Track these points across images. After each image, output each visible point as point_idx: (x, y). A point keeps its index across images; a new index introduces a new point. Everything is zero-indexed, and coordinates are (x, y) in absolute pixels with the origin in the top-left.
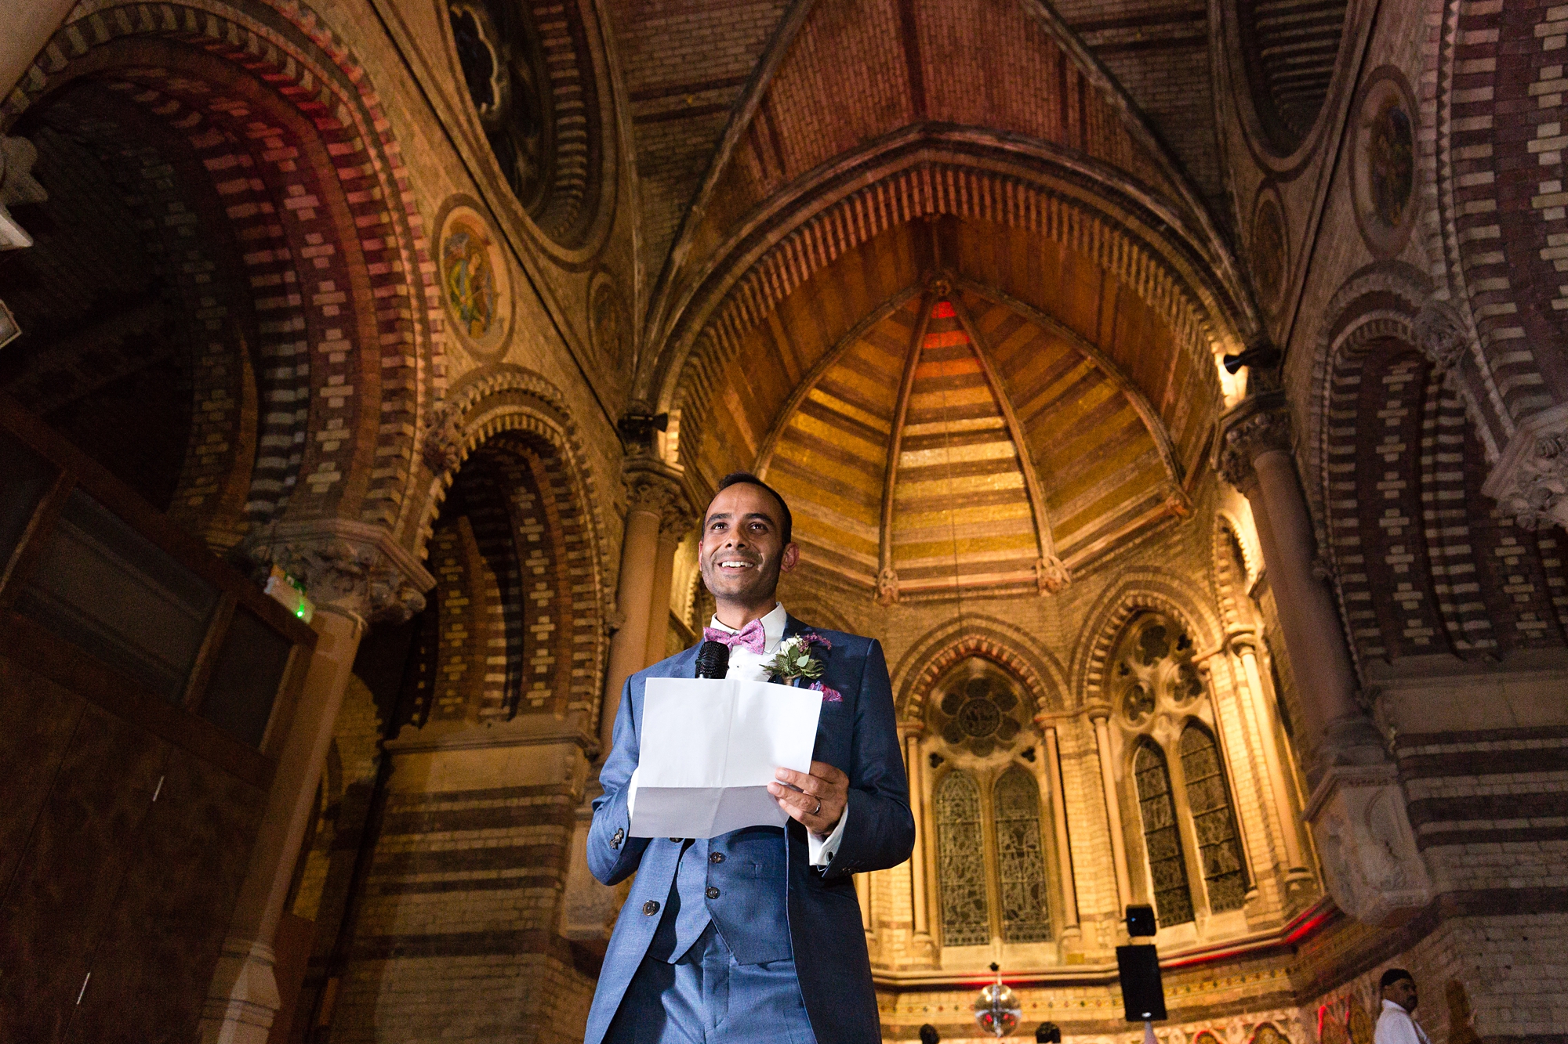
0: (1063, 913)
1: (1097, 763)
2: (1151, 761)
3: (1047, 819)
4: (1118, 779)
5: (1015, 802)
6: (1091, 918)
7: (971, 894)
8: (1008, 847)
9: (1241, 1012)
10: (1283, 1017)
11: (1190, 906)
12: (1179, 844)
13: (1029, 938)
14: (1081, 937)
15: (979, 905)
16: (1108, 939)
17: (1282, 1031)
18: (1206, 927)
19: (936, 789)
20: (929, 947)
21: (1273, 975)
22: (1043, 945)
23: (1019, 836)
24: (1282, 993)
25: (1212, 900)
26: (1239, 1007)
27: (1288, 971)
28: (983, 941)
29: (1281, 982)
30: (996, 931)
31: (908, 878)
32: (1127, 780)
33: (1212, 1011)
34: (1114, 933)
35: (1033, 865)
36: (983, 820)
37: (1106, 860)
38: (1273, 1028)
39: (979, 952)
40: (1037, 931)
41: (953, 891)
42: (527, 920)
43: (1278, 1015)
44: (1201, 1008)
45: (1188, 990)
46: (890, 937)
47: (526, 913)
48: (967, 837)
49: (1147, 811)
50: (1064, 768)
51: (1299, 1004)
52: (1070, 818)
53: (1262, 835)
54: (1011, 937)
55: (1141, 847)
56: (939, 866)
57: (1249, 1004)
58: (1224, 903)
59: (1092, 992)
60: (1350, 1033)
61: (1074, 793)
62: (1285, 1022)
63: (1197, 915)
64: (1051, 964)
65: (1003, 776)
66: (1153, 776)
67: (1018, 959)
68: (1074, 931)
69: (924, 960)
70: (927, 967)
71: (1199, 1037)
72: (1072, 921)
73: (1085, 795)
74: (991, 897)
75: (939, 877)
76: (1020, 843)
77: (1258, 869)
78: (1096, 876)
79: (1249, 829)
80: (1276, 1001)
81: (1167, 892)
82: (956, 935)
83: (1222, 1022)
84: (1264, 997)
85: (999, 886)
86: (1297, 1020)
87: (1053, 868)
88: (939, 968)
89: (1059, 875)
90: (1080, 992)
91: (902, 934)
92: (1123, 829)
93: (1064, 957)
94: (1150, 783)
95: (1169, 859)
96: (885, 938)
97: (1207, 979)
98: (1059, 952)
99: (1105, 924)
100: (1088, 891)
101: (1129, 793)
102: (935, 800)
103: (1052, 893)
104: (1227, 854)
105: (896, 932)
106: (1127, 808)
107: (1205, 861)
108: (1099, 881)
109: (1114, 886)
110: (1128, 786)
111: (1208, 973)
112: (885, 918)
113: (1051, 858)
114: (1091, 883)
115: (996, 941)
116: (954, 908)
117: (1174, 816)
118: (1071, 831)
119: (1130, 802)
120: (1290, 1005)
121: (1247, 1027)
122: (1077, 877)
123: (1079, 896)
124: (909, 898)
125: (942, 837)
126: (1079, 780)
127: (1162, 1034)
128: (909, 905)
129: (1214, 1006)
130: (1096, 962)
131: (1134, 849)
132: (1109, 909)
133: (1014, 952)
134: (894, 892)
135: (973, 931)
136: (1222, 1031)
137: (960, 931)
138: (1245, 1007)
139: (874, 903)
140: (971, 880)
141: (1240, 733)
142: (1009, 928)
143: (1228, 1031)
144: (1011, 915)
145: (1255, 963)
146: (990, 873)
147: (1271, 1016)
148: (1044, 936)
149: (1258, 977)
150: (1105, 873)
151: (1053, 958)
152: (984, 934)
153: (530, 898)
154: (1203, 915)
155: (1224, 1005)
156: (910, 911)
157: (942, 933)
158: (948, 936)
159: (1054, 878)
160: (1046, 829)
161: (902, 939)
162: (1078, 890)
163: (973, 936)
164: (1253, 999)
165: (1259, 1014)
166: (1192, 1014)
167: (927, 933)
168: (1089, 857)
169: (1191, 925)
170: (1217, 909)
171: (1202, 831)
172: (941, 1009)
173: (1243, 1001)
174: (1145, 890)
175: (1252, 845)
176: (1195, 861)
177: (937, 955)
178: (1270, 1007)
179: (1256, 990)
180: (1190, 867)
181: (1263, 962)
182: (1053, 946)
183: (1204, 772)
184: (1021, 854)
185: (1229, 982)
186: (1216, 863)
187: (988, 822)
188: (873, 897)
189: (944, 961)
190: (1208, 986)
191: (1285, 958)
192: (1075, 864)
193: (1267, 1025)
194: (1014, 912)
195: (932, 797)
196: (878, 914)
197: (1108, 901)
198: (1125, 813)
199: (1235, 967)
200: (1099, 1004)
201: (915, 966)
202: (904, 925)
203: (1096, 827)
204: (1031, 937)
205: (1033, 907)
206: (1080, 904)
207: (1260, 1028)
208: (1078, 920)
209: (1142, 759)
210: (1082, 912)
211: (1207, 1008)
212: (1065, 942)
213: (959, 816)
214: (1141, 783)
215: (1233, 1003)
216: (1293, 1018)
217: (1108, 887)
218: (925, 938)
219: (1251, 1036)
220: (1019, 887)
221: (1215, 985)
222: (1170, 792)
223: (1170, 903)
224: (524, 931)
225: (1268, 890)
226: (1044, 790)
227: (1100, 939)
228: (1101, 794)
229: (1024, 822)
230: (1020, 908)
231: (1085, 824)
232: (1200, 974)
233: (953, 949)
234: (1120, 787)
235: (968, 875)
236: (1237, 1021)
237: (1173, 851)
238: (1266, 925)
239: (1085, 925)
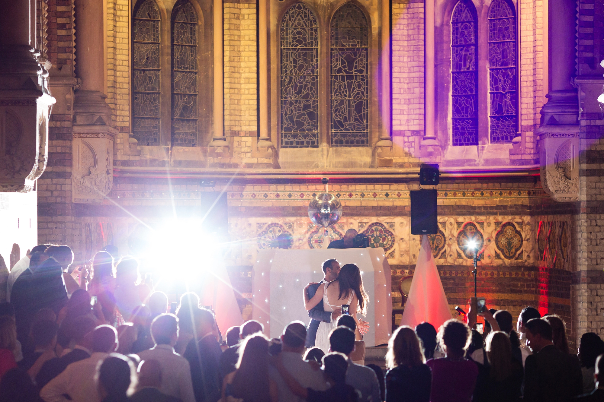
0: (380, 126)
1: (422, 10)
2: (466, 15)
3: (375, 50)
4: (438, 24)
5: (348, 33)
6: (401, 133)
7: (306, 107)
8: (340, 71)
9: (495, 214)
10: (520, 221)
11: (477, 134)
12: (477, 86)
13: (350, 144)
14: (392, 147)
15: (313, 116)
16: (412, 150)
17: (518, 229)
18: (485, 151)
19: (281, 19)
20: (270, 150)
21: (519, 194)
22: (361, 149)
23: (350, 62)
24: (523, 206)
25: (492, 132)
26: (495, 211)
27: (529, 193)
28: (314, 145)
29: (524, 199)
30: (325, 138)
31: (255, 97)
32: (445, 27)
33: (477, 210)
34: (417, 147)
35: (359, 86)
36: (321, 47)
37: (418, 91)
38: (514, 226)
39: (310, 153)
40: (357, 138)
41: (291, 104)
42: (56, 197)
43: (518, 219)
44: (471, 207)
45: (464, 194)
46: (239, 142)
47: (56, 193)
48: (305, 60)
49: (457, 54)
50: (394, 11)
51: (531, 214)
52: (394, 53)
53: (531, 101)
54: (336, 142)
55: (448, 83)
56: (281, 83)
57: (502, 209)
58: (500, 136)
59: (394, 186)
60: (549, 241)
61: (400, 32)
62: (521, 224)
63: (480, 142)
64: (365, 165)
65: (341, 9)
66: (466, 28)
67: (341, 159)
68: (388, 143)
69: (266, 161)
70: (268, 165)
71: (466, 225)
72: (386, 134)
73: (409, 36)
74: (322, 111)
75: (280, 92)
76: (350, 68)
77: (524, 123)
78: (409, 102)
79: (524, 95)
80: (519, 210)
81: (463, 120)
82: (292, 139)
83: (482, 218)
84: (511, 207)
85: (330, 102)
86: (528, 224)
87: (375, 91)
88: (277, 166)
89: (380, 97)
90: (386, 187)
91: (249, 140)
92: (436, 66)
93: (377, 161)
94: (463, 34)
95: (468, 96)
96: (235, 144)
97: (478, 190)
98: (373, 155)
99: (411, 139)
100: (402, 112)
101: (445, 38)
102: (280, 29)
103: (373, 110)
104: (509, 102)
105: (244, 139)
106: (442, 51)
107: (493, 103)
108: (411, 106)
109: (422, 111)
110: (445, 32)
111: (479, 185)
112: (236, 129)
113: (375, 83)
114: (405, 107)
115: (324, 146)
116: (291, 118)
117: (476, 65)
118: (394, 64)
119: (445, 46)
120: (526, 214)
121: (497, 223)
122: (394, 102)
123: (394, 117)
124: (255, 113)
125: (284, 59)
126: (405, 22)
127: (441, 220)
128: (255, 118)
129: (479, 207)
130: (401, 166)
131: (442, 85)
132: (416, 128)
133: (337, 154)
134: (243, 108)
135: (305, 136)
136: (481, 224)
137: (295, 136)
138: (498, 211)
139: (226, 117)
140: (307, 96)
141: (531, 22)
142: (335, 134)
143: (485, 224)
144: (338, 125)
145: (510, 184)
146: (322, 92)
147: (513, 219)
148: (363, 142)
149: (510, 194)
150: (417, 101)
151: (368, 160)
152: (315, 139)
153: (56, 184)
154: (484, 143)
155: (485, 207)
156: (256, 123)
157: (280, 137)
158: (285, 140)
159: (376, 99)
160: (373, 59)
161: (248, 144)
162: (394, 112)
163: (305, 140)
164: (505, 207)
165: (506, 217)
166: (464, 210)
167: (269, 139)
168: (406, 86)
169: (475, 147)
170: (495, 139)
171: (494, 80)
172: (278, 196)
173: (498, 207)
174: (446, 116)
175: (524, 106)
176: (486, 103)
177: (276, 155)
178: (513, 214)
179: (508, 202)
180: (481, 106)
181: (516, 185)
182: (369, 150)
183: (504, 36)
184: (350, 77)
185: (491, 194)
186: (500, 106)
187: (325, 50)
188: (226, 112)
189: (281, 160)
190: (478, 194)
191: (528, 185)
192: (394, 91)
193: (509, 224)
194: (340, 122)
195: (278, 26)
196: (230, 126)
197: (416, 122)
198: (440, 54)
199: (497, 185)
200: (399, 195)
201: (258, 165)
202: (251, 134)
203: (414, 64)
204: (352, 142)
205: (356, 120)
206: (394, 122)
207: (505, 225)
208: (391, 133)
209: (459, 12)
210: (395, 128)
211: (474, 208)
212: (379, 150)
213: (300, 42)
214: (456, 31)
215: (491, 208)
216: (526, 222)
217: (418, 112)
218: (268, 143)
219: (499, 229)
220: (346, 103)
221: (482, 194)
222: (476, 45)
223: (463, 128)
224: (56, 203)
225: (528, 139)
226: (375, 25)
227: (406, 149)
228: (422, 37)
229: (355, 52)
230: (345, 120)
231: (406, 59)
232: (473, 185)
233: (289, 150)
234: (438, 31)
235: (304, 92)
236: (492, 219)
237: (471, 91)
238: (523, 162)
239: (396, 139)
